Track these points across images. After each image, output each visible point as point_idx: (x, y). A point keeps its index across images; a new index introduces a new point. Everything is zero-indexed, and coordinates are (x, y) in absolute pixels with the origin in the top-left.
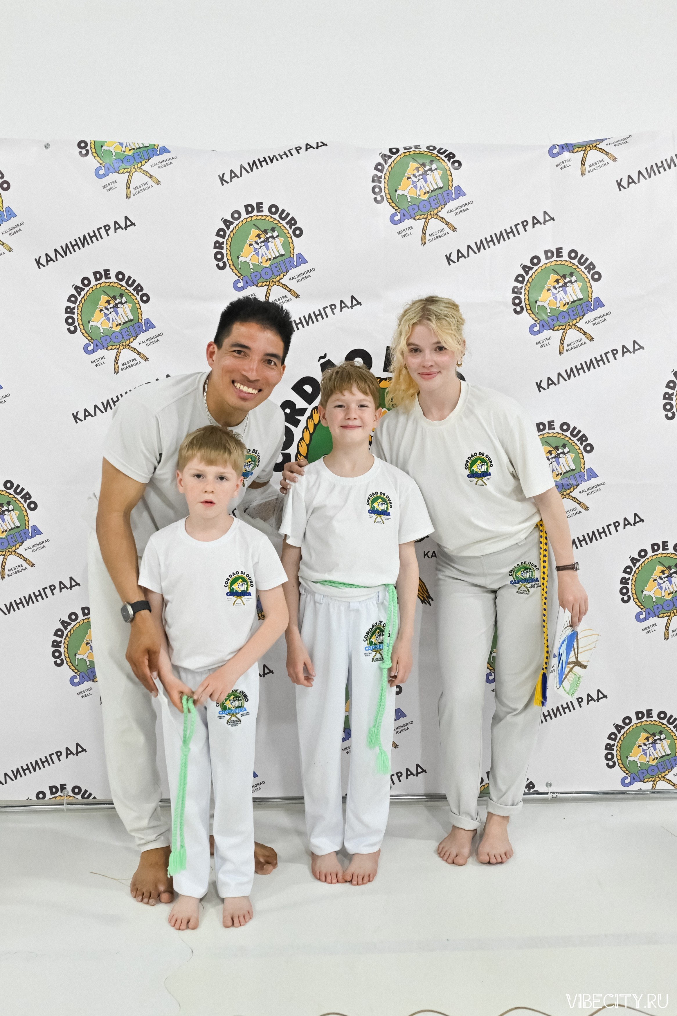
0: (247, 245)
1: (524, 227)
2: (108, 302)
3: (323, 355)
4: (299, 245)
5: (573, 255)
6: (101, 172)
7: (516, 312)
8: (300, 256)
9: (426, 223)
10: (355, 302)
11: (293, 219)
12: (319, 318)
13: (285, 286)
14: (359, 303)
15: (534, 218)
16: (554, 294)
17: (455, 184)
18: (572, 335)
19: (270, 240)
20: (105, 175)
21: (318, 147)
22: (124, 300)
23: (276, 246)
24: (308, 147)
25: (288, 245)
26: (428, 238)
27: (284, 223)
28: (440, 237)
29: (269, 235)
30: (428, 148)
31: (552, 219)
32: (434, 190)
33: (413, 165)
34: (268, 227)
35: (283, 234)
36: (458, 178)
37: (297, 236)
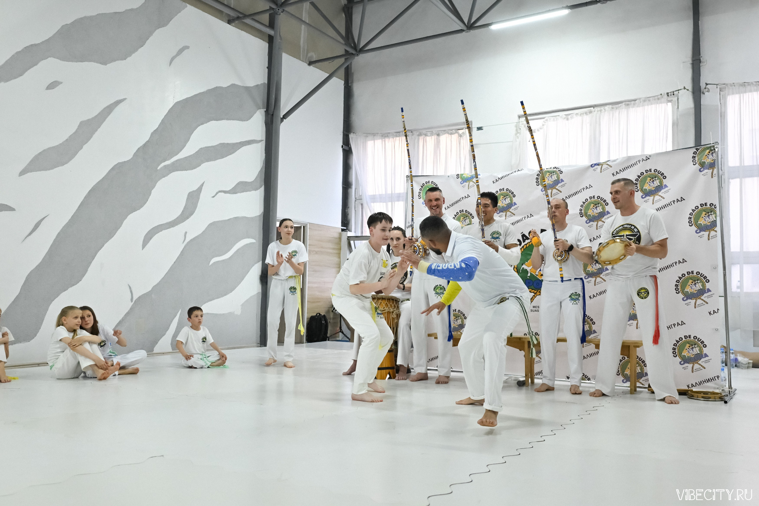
0: (500, 201)
1: (583, 189)
2: (463, 219)
3: (521, 232)
4: (515, 200)
5: (598, 198)
6: (462, 182)
7: (581, 216)
8: (515, 203)
9: (552, 190)
10: (531, 216)
11: (513, 192)
12: (521, 221)
13: (511, 212)
14: (533, 216)
15: (586, 187)
16: (593, 210)
17: (561, 178)
18: (600, 223)
20: (463, 183)
22: (467, 218)
23: (508, 200)
25: (511, 200)
26: (553, 195)
27: (510, 193)
28: (556, 194)
29: (506, 197)
30: (554, 168)
31: (592, 187)
32: (554, 181)
33: (548, 174)
34: (506, 195)
35: (510, 197)
36: (561, 176)
37: (514, 197)
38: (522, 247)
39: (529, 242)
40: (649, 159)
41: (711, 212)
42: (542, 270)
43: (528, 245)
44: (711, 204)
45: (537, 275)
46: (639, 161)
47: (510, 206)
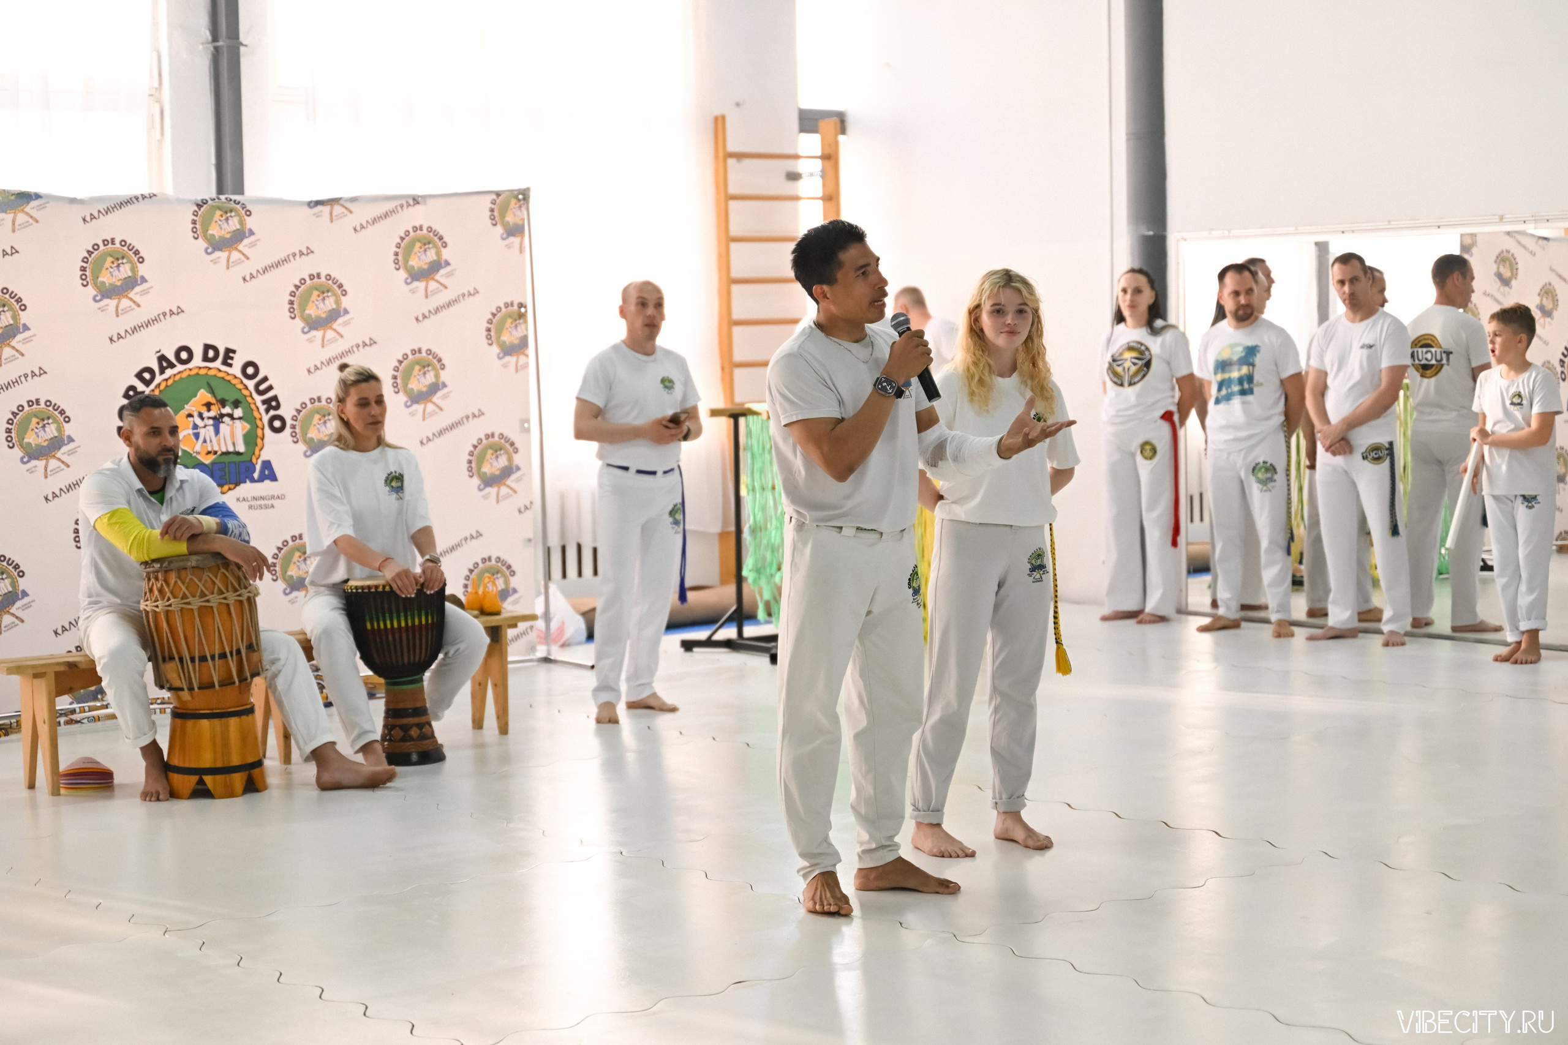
0: (104, 270)
1: (294, 257)
3: (158, 350)
4: (142, 270)
7: (292, 318)
8: (142, 277)
9: (230, 254)
10: (179, 311)
11: (137, 250)
12: (155, 323)
13: (131, 299)
14: (182, 311)
15: (300, 251)
16: (317, 305)
17: (248, 227)
18: (330, 334)
19: (121, 265)
21: (150, 197)
23: (125, 270)
24: (144, 197)
25: (134, 269)
26: (231, 264)
27: (131, 253)
28: (238, 264)
29: (121, 262)
31: (312, 252)
32: (234, 231)
33: (218, 213)
34: (120, 256)
35: (130, 261)
36: (250, 223)
37: (141, 263)
38: (156, 387)
39: (175, 375)
40: (418, 203)
41: (520, 318)
42: (208, 441)
43: (170, 382)
44: (521, 305)
45: (198, 453)
46: (402, 206)
47: (132, 282)
